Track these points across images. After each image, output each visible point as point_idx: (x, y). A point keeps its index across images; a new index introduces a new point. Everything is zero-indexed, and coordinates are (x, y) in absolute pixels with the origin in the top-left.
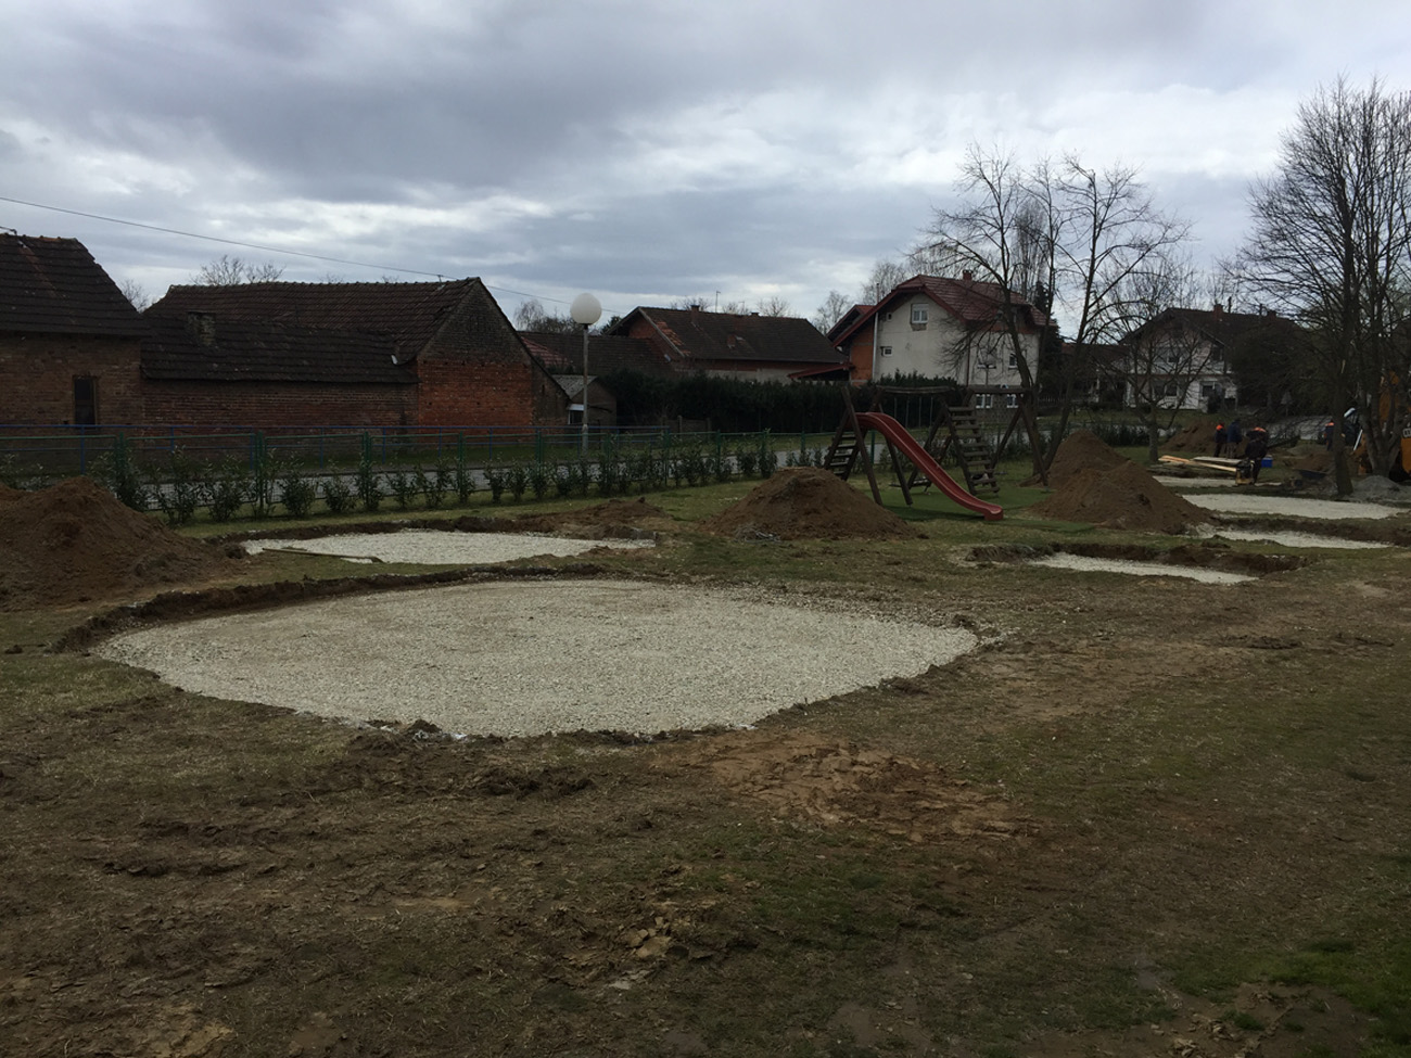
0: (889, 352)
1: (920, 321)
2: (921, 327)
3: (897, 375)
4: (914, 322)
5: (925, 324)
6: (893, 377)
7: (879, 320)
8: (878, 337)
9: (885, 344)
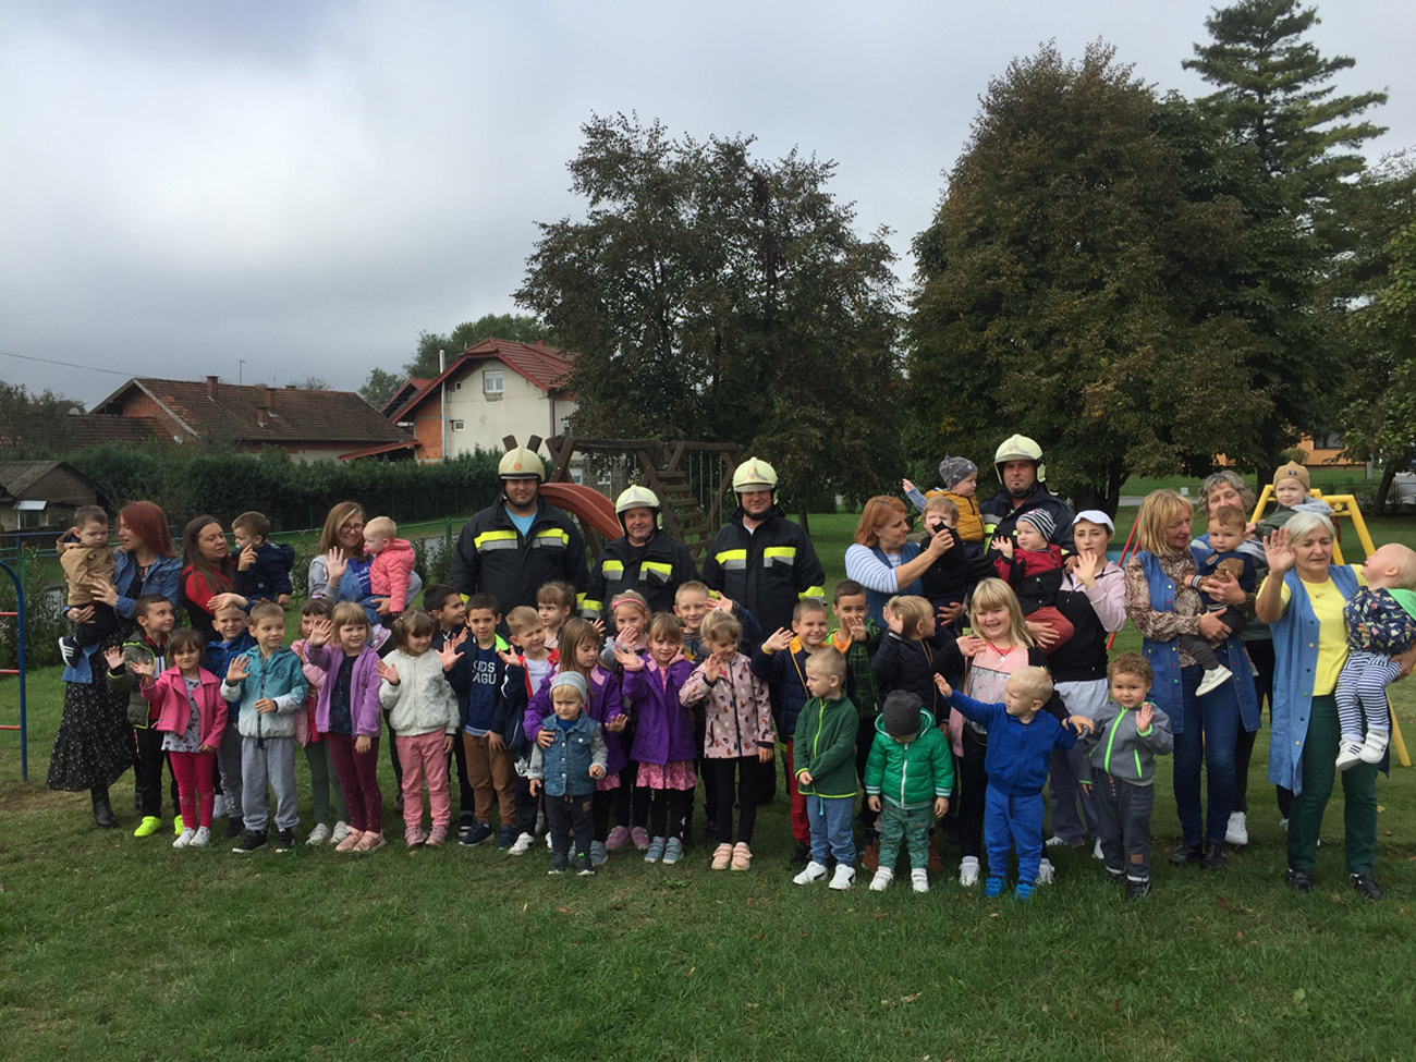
0: (460, 426)
1: (495, 391)
2: (497, 397)
3: (478, 452)
4: (487, 392)
5: (500, 394)
6: (472, 453)
7: (446, 390)
8: (447, 409)
9: (456, 417)
